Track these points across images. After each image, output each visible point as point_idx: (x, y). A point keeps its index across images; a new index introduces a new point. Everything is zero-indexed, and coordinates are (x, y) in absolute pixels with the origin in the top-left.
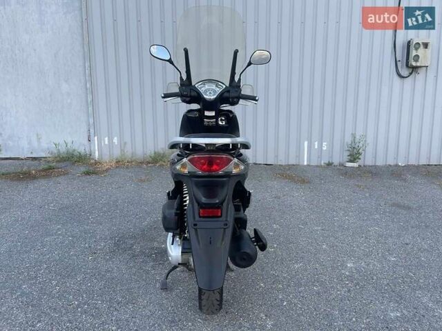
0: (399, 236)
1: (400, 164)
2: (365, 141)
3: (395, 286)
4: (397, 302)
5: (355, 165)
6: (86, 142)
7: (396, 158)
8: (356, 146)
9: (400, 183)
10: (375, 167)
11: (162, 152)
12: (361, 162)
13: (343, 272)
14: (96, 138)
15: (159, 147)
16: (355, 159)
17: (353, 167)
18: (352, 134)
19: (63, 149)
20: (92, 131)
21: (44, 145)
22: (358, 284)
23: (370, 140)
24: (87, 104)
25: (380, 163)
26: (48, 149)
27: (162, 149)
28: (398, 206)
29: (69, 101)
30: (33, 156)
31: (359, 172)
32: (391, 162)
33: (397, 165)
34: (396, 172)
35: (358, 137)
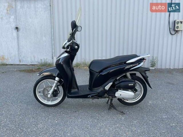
0: (168, 93)
1: (171, 68)
2: (157, 59)
3: (166, 109)
4: (166, 113)
5: (153, 68)
6: (51, 59)
7: (170, 66)
8: (154, 61)
9: (171, 75)
10: (161, 69)
11: (79, 63)
12: (156, 67)
13: (148, 104)
14: (55, 57)
15: (78, 61)
16: (153, 66)
17: (153, 69)
18: (152, 56)
19: (43, 61)
20: (54, 55)
21: (36, 60)
22: (153, 108)
23: (159, 59)
24: (52, 45)
25: (163, 67)
26: (38, 61)
27: (79, 62)
28: (169, 83)
29: (45, 44)
30: (32, 64)
31: (155, 71)
32: (168, 67)
33: (170, 69)
34: (170, 71)
35: (154, 58)
